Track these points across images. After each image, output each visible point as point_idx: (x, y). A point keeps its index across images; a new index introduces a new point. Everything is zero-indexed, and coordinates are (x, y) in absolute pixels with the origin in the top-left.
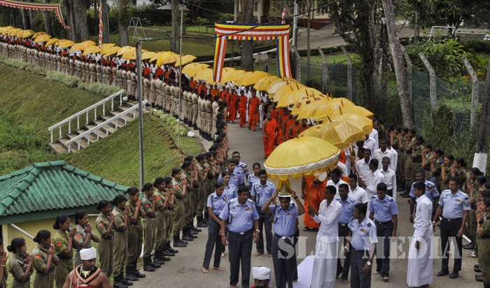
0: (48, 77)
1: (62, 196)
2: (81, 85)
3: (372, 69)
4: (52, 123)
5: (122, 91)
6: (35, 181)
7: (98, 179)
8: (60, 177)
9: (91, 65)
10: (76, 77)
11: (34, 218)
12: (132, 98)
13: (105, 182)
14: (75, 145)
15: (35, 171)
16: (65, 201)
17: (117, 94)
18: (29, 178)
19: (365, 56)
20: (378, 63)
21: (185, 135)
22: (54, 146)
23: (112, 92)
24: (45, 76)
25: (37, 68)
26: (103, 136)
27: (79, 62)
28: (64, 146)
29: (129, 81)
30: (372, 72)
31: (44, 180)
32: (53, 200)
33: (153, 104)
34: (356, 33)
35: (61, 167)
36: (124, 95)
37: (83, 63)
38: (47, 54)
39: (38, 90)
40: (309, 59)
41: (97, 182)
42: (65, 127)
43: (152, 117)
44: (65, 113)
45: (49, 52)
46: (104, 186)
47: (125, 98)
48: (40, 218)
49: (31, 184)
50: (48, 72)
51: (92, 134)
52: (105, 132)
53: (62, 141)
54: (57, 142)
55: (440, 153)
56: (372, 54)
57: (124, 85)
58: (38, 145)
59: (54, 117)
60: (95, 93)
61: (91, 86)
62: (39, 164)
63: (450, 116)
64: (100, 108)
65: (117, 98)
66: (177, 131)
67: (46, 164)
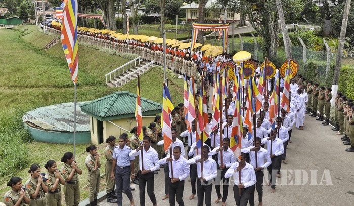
0: (100, 50)
1: (130, 108)
2: (117, 54)
3: (270, 45)
4: (105, 73)
5: (140, 56)
6: (116, 100)
7: (145, 99)
8: (127, 98)
9: (123, 44)
10: (114, 50)
11: (118, 118)
12: (144, 60)
13: (148, 101)
14: (119, 83)
15: (115, 95)
16: (131, 110)
17: (138, 58)
18: (113, 99)
19: (267, 39)
20: (273, 42)
21: (177, 78)
22: (108, 84)
23: (134, 57)
24: (99, 50)
25: (94, 46)
26: (133, 79)
27: (116, 43)
28: (113, 84)
29: (143, 52)
30: (269, 46)
31: (120, 100)
32: (126, 110)
33: (156, 63)
34: (262, 27)
35: (127, 94)
36: (141, 59)
37: (118, 43)
38: (99, 39)
39: (96, 57)
40: (233, 40)
41: (145, 101)
42: (113, 75)
43: (157, 69)
44: (111, 68)
45: (100, 38)
46: (148, 103)
47: (141, 60)
48: (120, 118)
49: (115, 102)
50: (100, 48)
51: (127, 78)
52: (133, 77)
53: (113, 82)
54: (109, 82)
55: (317, 85)
56: (270, 38)
57: (140, 53)
58: (100, 83)
59: (106, 70)
60: (126, 58)
61: (123, 54)
62: (117, 92)
63: (314, 67)
64: (129, 65)
65: (137, 60)
66: (172, 76)
67: (120, 92)
